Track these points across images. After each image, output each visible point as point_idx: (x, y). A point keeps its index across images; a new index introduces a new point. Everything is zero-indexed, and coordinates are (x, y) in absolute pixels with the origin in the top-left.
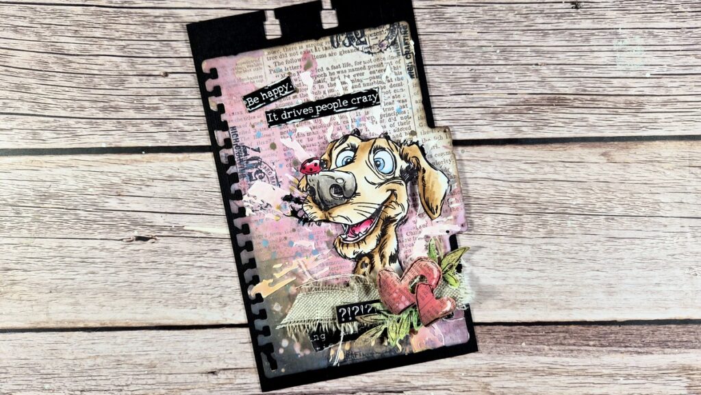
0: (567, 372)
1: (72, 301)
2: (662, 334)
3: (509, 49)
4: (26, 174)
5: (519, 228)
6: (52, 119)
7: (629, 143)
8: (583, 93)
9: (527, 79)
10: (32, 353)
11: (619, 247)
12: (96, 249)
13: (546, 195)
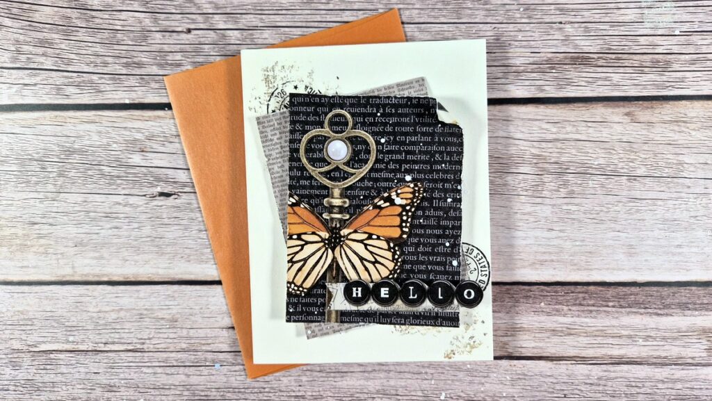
0: (586, 333)
1: (97, 255)
2: (681, 296)
3: (533, 7)
4: (50, 129)
5: (540, 188)
6: (75, 75)
7: (654, 102)
8: (607, 52)
9: (550, 37)
10: (59, 306)
11: (640, 208)
12: (120, 204)
13: (567, 155)
